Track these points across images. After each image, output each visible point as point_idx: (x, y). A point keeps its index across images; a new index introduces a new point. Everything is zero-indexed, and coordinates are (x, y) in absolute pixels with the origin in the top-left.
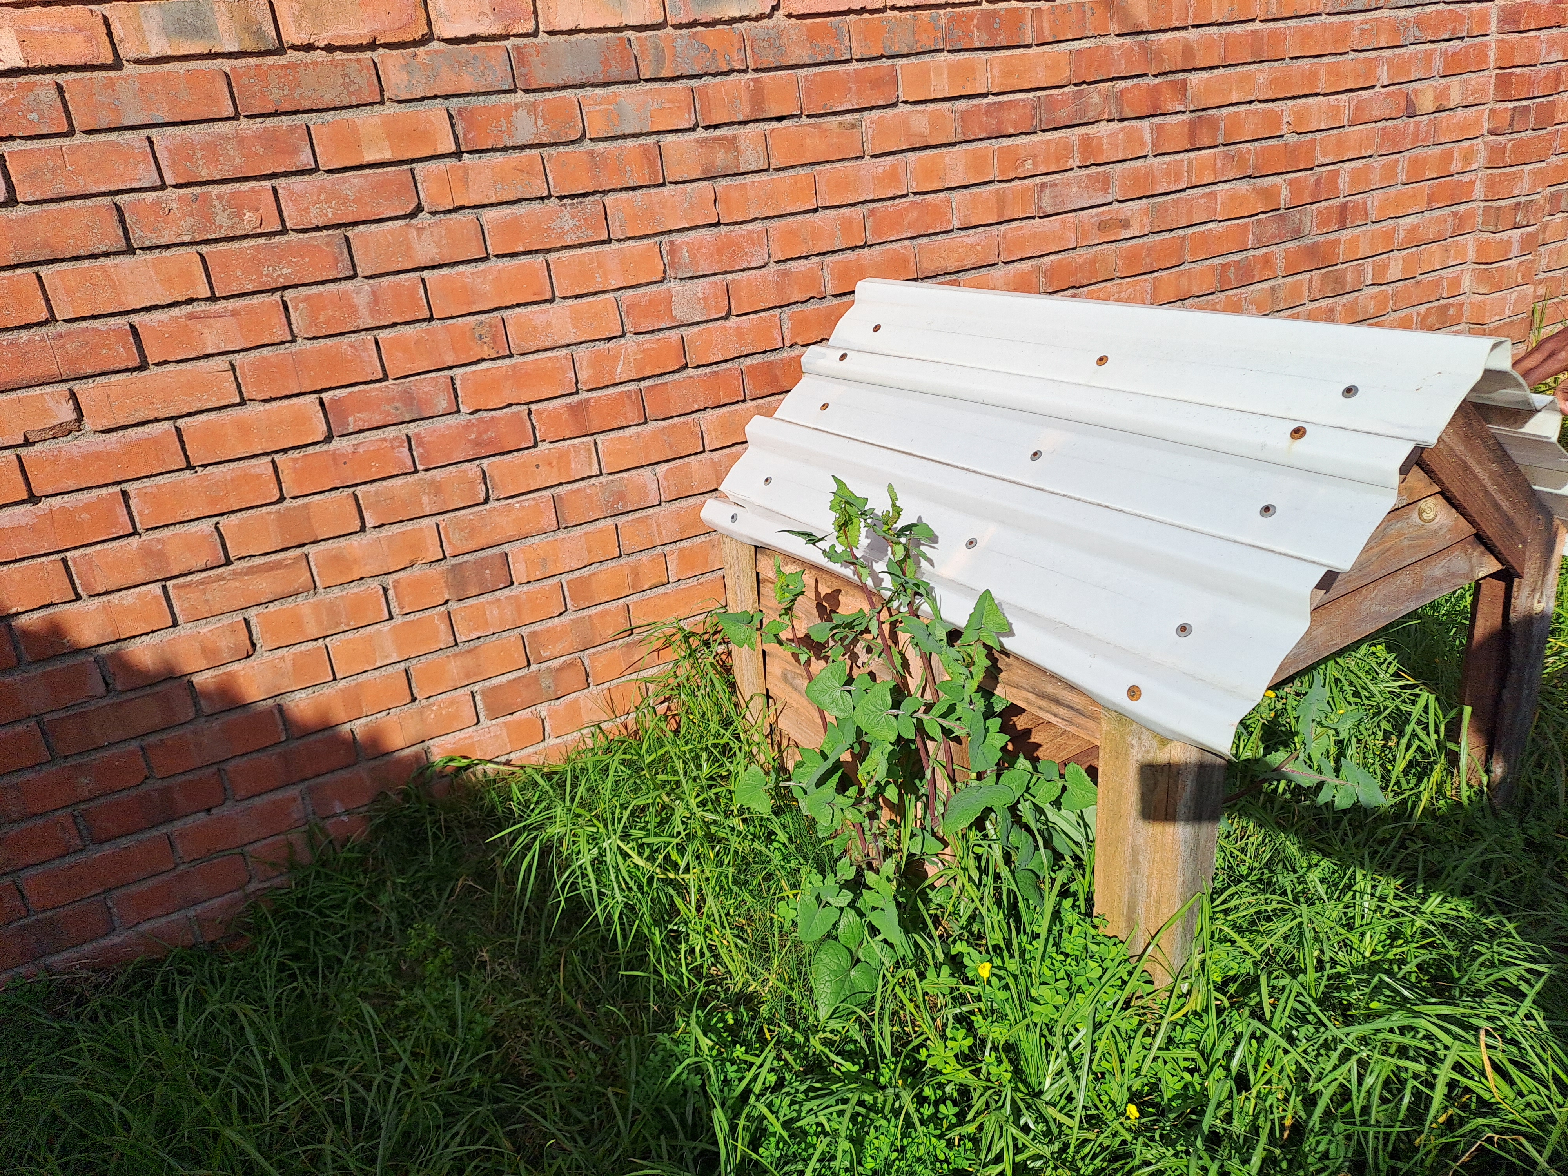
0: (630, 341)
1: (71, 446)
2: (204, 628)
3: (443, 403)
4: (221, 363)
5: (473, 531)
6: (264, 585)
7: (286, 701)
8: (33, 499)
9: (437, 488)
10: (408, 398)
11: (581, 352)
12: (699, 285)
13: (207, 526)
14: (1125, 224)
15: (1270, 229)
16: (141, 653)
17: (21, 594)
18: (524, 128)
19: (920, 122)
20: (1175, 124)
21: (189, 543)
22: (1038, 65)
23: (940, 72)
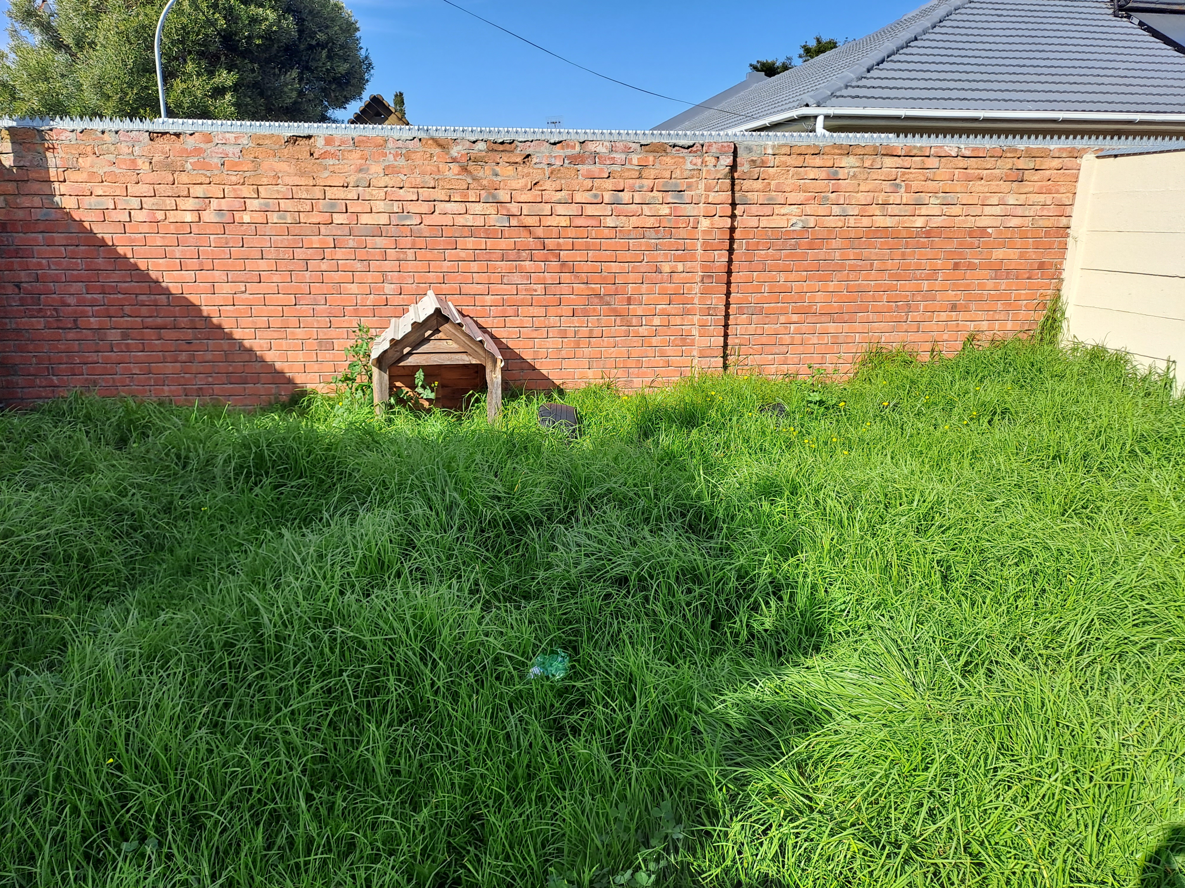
0: (372, 296)
1: (244, 296)
2: (262, 341)
3: (323, 302)
4: (275, 284)
5: (325, 334)
6: (276, 335)
7: (276, 364)
8: (234, 305)
9: (318, 321)
10: (315, 299)
11: (358, 296)
12: (393, 286)
13: (266, 319)
14: (536, 291)
15: (596, 300)
16: (247, 343)
17: (227, 324)
18: (351, 244)
19: (463, 254)
20: (554, 265)
21: (262, 322)
22: (503, 244)
23: (470, 242)
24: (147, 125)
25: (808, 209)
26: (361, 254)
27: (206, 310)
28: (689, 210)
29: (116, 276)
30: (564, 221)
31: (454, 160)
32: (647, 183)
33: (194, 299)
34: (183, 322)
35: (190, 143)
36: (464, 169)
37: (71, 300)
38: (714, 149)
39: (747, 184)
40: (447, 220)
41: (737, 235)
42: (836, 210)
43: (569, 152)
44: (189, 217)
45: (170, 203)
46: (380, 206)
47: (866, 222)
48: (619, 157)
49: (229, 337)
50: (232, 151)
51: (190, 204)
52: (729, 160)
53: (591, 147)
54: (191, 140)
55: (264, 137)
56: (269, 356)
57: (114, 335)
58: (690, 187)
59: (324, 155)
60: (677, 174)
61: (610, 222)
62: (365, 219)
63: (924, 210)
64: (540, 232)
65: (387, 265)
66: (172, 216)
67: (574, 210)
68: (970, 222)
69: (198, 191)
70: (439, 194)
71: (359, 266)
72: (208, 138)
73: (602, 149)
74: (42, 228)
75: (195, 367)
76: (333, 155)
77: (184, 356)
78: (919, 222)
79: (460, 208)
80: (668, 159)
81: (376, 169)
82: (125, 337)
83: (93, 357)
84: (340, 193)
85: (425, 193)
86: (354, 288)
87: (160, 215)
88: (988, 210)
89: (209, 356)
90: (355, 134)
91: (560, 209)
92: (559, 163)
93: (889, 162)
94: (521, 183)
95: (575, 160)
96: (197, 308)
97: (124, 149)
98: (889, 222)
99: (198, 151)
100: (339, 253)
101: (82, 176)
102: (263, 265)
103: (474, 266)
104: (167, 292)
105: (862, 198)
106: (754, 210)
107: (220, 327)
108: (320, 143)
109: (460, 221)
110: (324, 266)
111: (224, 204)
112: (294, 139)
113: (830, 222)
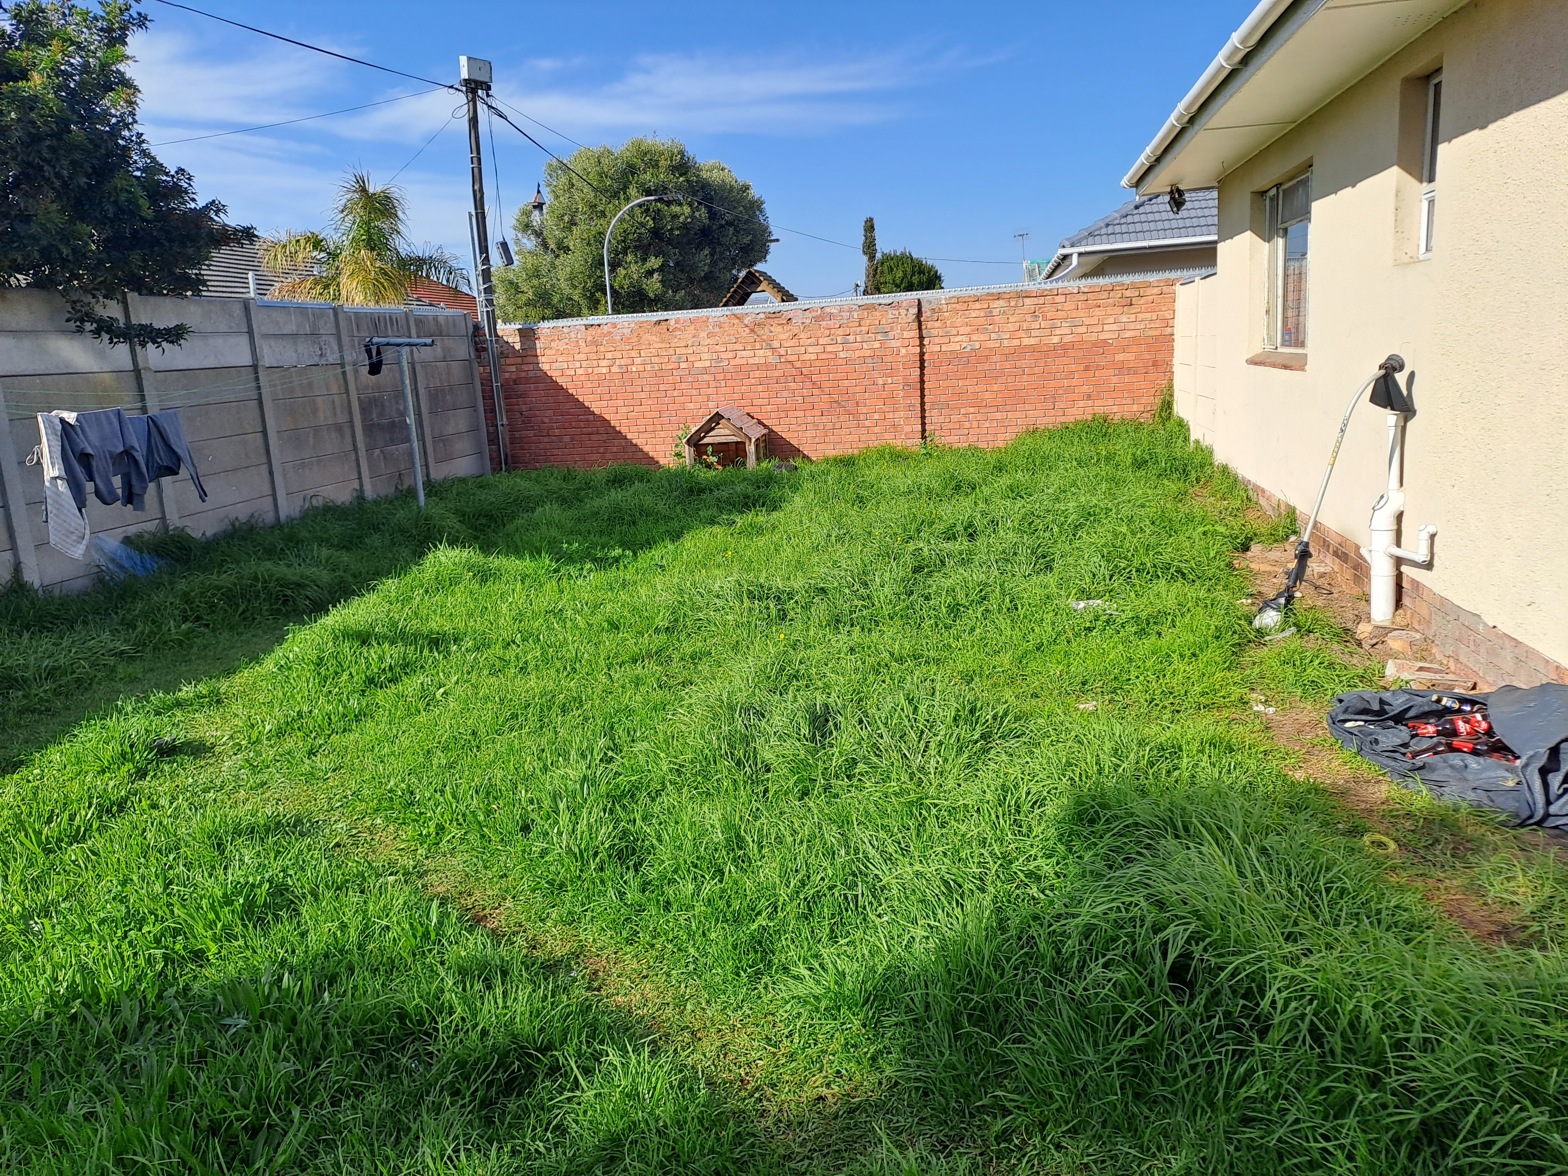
1: (633, 414)
2: (642, 440)
4: (649, 406)
8: (627, 419)
13: (644, 426)
14: (798, 401)
15: (835, 405)
16: (634, 441)
17: (624, 430)
18: (690, 379)
19: (753, 381)
20: (808, 384)
21: (642, 428)
22: (777, 373)
23: (757, 374)
24: (585, 322)
25: (974, 337)
26: (695, 385)
27: (613, 423)
28: (893, 344)
29: (568, 406)
30: (813, 357)
31: (746, 326)
32: (865, 329)
33: (607, 417)
34: (602, 430)
35: (605, 329)
36: (752, 331)
37: (547, 420)
38: (904, 304)
39: (930, 324)
40: (744, 361)
41: (926, 357)
42: (993, 336)
43: (814, 314)
44: (604, 371)
45: (595, 363)
46: (705, 356)
47: (1016, 342)
48: (846, 315)
49: (625, 438)
50: (627, 331)
51: (605, 363)
52: (915, 310)
53: (828, 310)
54: (606, 327)
55: (643, 322)
56: (646, 449)
57: (567, 439)
58: (892, 329)
59: (675, 330)
60: (883, 321)
61: (842, 355)
62: (697, 365)
63: (1058, 332)
64: (798, 364)
65: (710, 391)
66: (596, 371)
67: (819, 349)
68: (1094, 337)
69: (609, 355)
70: (739, 346)
71: (694, 392)
72: (614, 325)
73: (834, 311)
74: (533, 381)
75: (608, 456)
76: (680, 329)
77: (602, 450)
78: (1056, 340)
79: (751, 353)
80: (877, 313)
81: (703, 335)
82: (572, 440)
83: (556, 452)
84: (684, 351)
85: (730, 347)
86: (691, 406)
87: (590, 371)
88: (1106, 327)
89: (615, 449)
90: (691, 316)
91: (811, 349)
92: (808, 321)
93: (1028, 301)
94: (787, 335)
95: (818, 319)
96: (608, 422)
97: (573, 335)
98: (1032, 341)
99: (610, 333)
100: (683, 386)
101: (553, 352)
102: (643, 395)
103: (760, 388)
104: (593, 413)
105: (1011, 327)
106: (937, 340)
107: (620, 432)
108: (672, 322)
109: (751, 361)
110: (675, 393)
111: (623, 362)
112: (659, 322)
113: (991, 344)
